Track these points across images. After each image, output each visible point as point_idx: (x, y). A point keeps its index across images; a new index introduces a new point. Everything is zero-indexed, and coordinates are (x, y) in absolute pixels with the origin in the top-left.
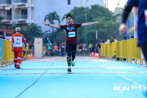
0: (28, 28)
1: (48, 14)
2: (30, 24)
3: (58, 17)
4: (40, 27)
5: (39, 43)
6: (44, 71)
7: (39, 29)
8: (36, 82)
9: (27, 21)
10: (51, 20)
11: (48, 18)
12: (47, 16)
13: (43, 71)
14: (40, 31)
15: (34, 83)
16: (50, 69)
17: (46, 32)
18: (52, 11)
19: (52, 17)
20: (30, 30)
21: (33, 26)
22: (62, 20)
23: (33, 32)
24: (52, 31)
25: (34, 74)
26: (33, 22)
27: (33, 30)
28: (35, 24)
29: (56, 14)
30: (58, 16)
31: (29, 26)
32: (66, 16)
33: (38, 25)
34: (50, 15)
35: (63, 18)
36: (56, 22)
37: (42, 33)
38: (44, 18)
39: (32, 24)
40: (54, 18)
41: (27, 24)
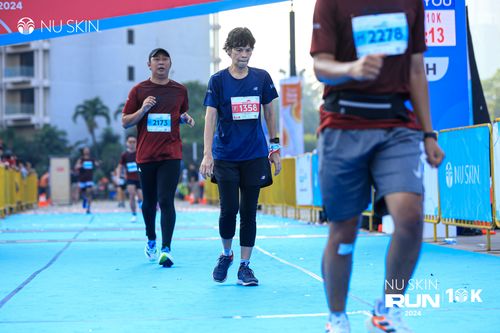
0: (36, 136)
1: (81, 102)
2: (41, 126)
3: (105, 111)
4: (64, 133)
5: (61, 169)
6: (74, 234)
7: (61, 137)
8: (54, 259)
9: (34, 120)
10: (90, 118)
11: (83, 113)
12: (79, 107)
13: (70, 236)
14: (65, 141)
15: (50, 264)
16: (86, 229)
17: (78, 143)
18: (91, 97)
19: (92, 109)
20: (39, 139)
21: (47, 130)
22: (116, 117)
23: (48, 145)
24: (90, 142)
25: (49, 241)
26: (47, 120)
27: (47, 140)
28: (53, 125)
29: (101, 103)
30: (104, 107)
31: (38, 130)
32: (123, 108)
33: (60, 128)
34: (88, 106)
35: (118, 112)
36: (100, 121)
37: (68, 145)
38: (73, 112)
39: (46, 126)
40: (96, 113)
41: (32, 126)
